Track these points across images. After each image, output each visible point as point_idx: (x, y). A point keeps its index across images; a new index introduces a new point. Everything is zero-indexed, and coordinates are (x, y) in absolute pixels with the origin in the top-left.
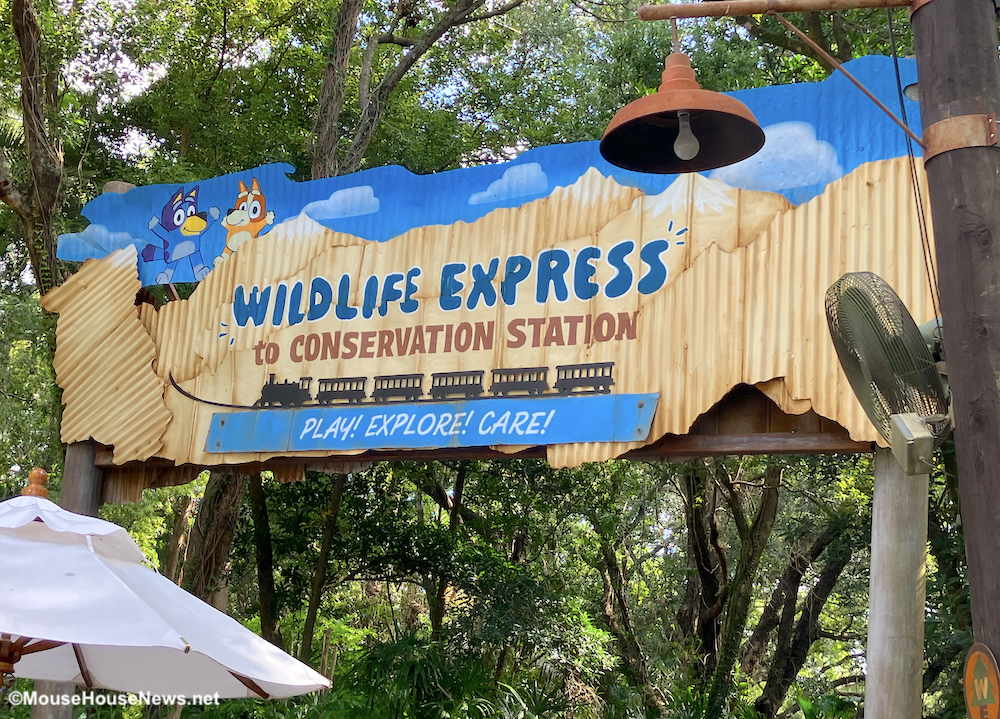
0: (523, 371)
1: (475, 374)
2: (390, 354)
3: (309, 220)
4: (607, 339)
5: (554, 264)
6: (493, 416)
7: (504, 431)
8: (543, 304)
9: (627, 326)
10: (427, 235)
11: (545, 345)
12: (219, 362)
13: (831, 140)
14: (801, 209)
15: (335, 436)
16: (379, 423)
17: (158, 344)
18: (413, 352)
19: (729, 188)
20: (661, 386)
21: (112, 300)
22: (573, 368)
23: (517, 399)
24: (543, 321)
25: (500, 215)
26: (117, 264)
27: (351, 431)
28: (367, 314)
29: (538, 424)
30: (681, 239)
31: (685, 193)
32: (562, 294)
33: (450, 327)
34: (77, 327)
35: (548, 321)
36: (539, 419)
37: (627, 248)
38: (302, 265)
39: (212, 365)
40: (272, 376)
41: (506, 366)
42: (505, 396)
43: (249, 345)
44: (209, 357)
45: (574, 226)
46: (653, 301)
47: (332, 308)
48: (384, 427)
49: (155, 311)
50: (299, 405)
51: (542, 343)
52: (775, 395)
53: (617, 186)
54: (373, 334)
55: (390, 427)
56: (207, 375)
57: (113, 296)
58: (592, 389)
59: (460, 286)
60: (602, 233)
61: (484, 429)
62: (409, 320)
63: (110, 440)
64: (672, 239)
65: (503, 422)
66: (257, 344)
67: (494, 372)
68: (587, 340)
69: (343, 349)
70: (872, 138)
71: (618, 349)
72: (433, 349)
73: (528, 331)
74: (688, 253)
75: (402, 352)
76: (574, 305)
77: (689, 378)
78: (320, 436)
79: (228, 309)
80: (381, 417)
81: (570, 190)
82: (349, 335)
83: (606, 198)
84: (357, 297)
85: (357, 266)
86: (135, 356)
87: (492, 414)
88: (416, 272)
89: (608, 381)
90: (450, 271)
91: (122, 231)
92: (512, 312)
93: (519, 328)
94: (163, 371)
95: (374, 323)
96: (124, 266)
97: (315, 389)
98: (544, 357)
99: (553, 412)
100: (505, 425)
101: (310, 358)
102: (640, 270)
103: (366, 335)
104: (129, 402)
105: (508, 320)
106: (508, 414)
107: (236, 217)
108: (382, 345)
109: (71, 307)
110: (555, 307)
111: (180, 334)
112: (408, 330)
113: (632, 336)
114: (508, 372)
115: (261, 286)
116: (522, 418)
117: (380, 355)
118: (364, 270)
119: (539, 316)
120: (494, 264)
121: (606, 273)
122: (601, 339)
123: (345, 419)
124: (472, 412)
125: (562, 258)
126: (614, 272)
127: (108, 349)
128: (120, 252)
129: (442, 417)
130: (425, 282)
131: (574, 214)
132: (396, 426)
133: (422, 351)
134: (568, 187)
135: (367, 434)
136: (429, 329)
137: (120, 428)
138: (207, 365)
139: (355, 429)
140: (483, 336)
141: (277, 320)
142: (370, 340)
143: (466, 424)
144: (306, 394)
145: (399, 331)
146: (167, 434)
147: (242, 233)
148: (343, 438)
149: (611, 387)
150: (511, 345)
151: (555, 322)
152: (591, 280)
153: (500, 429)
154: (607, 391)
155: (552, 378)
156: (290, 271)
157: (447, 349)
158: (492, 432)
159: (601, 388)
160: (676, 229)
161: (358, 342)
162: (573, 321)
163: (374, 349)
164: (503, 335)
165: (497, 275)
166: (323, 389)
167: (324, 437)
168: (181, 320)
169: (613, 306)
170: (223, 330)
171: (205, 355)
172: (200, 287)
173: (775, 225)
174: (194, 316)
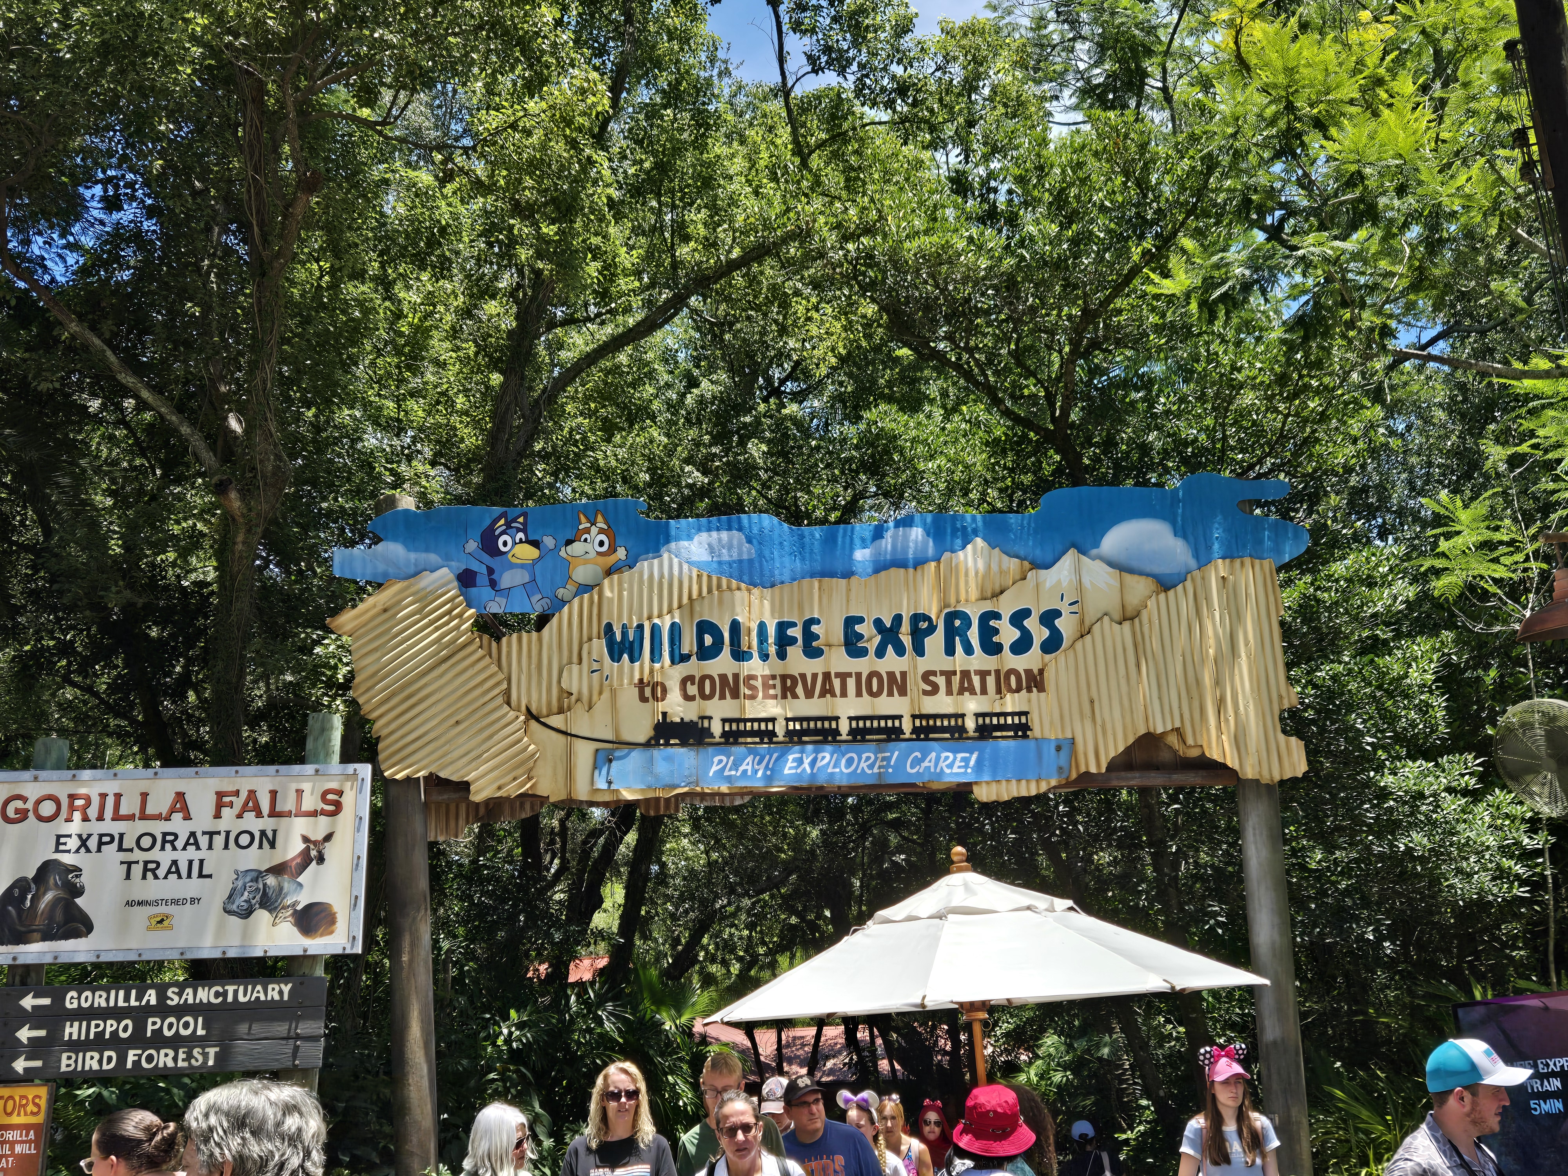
0: (942, 717)
1: (893, 717)
2: (795, 696)
3: (676, 560)
4: (1018, 690)
5: (957, 623)
6: (919, 756)
7: (932, 770)
8: (952, 658)
9: (1036, 681)
10: (824, 587)
11: (959, 693)
12: (594, 696)
13: (1185, 537)
15: (749, 774)
16: (800, 761)
17: (506, 669)
19: (1111, 570)
20: (1073, 734)
22: (990, 715)
23: (939, 742)
25: (897, 575)
26: (428, 587)
27: (767, 769)
28: (764, 657)
29: (963, 764)
30: (1074, 608)
31: (1072, 570)
32: (969, 650)
35: (959, 673)
36: (963, 759)
37: (1026, 613)
38: (675, 604)
39: (585, 701)
40: (664, 714)
41: (924, 711)
42: (927, 739)
43: (627, 682)
44: (580, 693)
46: (1055, 661)
47: (726, 650)
48: (806, 765)
49: (494, 644)
50: (701, 744)
51: (955, 693)
52: (1173, 742)
53: (1004, 558)
54: (774, 677)
55: (812, 765)
56: (579, 710)
58: (1010, 733)
59: (863, 637)
60: (1001, 599)
62: (815, 666)
63: (463, 777)
64: (1064, 608)
65: (930, 761)
66: (636, 681)
67: (914, 717)
68: (999, 691)
69: (744, 690)
73: (941, 681)
74: (1082, 622)
75: (809, 695)
76: (979, 660)
77: (1098, 727)
78: (733, 773)
79: (600, 646)
80: (799, 755)
81: (960, 557)
82: (747, 678)
83: (996, 569)
84: (749, 641)
85: (746, 611)
86: (481, 689)
88: (815, 621)
89: (1025, 727)
90: (851, 622)
91: (427, 550)
92: (924, 664)
93: (932, 678)
94: (520, 706)
95: (774, 666)
96: (441, 589)
97: (717, 729)
98: (960, 705)
99: (976, 753)
100: (932, 764)
101: (704, 697)
102: (1039, 634)
103: (766, 678)
104: (481, 736)
105: (921, 671)
106: (933, 754)
108: (785, 689)
110: (962, 661)
111: (534, 670)
112: (815, 676)
113: (1041, 688)
114: (928, 717)
115: (632, 623)
116: (947, 758)
117: (785, 697)
118: (753, 615)
119: (950, 668)
120: (898, 619)
121: (1008, 635)
122: (1010, 690)
123: (757, 758)
124: (896, 752)
125: (965, 618)
126: (1016, 634)
128: (430, 575)
130: (827, 631)
132: (818, 764)
133: (833, 695)
134: (957, 554)
135: (786, 772)
136: (837, 675)
137: (474, 763)
140: (897, 684)
141: (655, 656)
142: (771, 682)
143: (892, 763)
144: (708, 732)
145: (803, 675)
146: (535, 770)
148: (759, 776)
149: (1029, 733)
151: (966, 674)
152: (995, 639)
153: (928, 768)
154: (1025, 736)
155: (970, 724)
156: (661, 609)
157: (859, 694)
158: (919, 771)
159: (1020, 733)
160: (1067, 600)
161: (758, 684)
162: (983, 674)
163: (778, 691)
165: (903, 628)
166: (727, 728)
167: (738, 775)
169: (1019, 663)
170: (595, 666)
171: (574, 690)
172: (555, 620)
173: (1152, 604)
174: (550, 649)
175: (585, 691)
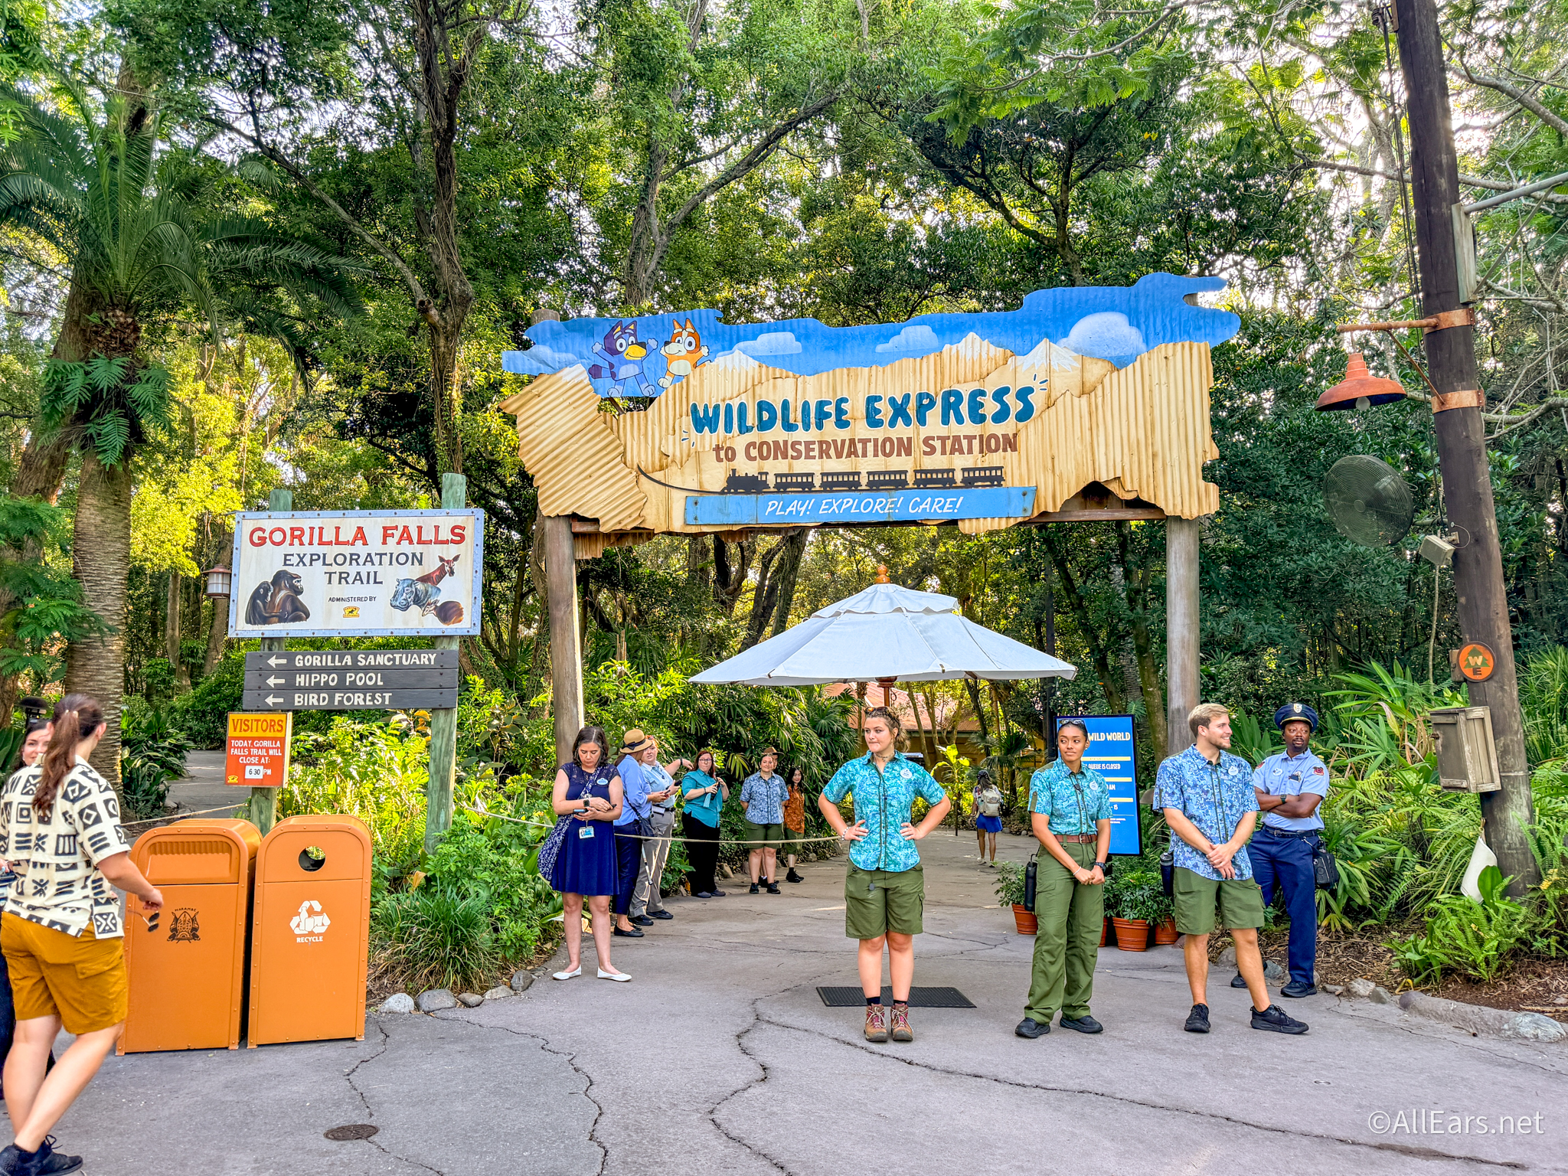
0: (937, 471)
1: (900, 472)
2: (829, 457)
3: (744, 356)
4: (996, 450)
5: (952, 399)
7: (927, 510)
8: (947, 426)
9: (1011, 443)
10: (850, 374)
11: (951, 454)
12: (684, 459)
13: (1138, 326)
14: (1123, 372)
15: (795, 513)
16: (830, 504)
17: (623, 443)
18: (848, 456)
19: (1074, 353)
20: (1037, 483)
21: (571, 408)
22: (974, 470)
23: (934, 490)
24: (948, 438)
25: (907, 363)
26: (568, 378)
27: (807, 510)
28: (807, 427)
29: (951, 506)
30: (1044, 386)
31: (1045, 355)
32: (960, 420)
33: (876, 440)
34: (539, 426)
35: (951, 438)
36: (953, 503)
37: (1006, 390)
38: (744, 389)
39: (678, 460)
40: (734, 471)
41: (924, 468)
42: (925, 488)
43: (707, 448)
44: (674, 455)
45: (963, 374)
46: (1027, 426)
47: (779, 422)
48: (835, 507)
49: (615, 421)
50: (759, 492)
51: (948, 453)
52: (1113, 487)
53: (992, 348)
54: (813, 443)
55: (839, 507)
56: (674, 468)
57: (571, 404)
58: (989, 484)
59: (880, 411)
60: (986, 380)
61: (912, 509)
62: (843, 434)
63: (594, 514)
64: (1036, 385)
65: (926, 504)
66: (714, 446)
67: (916, 472)
68: (981, 451)
69: (790, 452)
70: (1164, 326)
71: (1004, 458)
72: (865, 455)
73: (937, 444)
74: (1049, 396)
75: (839, 456)
76: (969, 428)
77: (1057, 478)
78: (783, 512)
79: (687, 422)
80: (830, 500)
81: (957, 347)
82: (794, 444)
83: (984, 356)
84: (796, 416)
85: (793, 393)
87: (918, 499)
88: (844, 400)
89: (1000, 479)
90: (872, 400)
91: (566, 351)
92: (925, 431)
93: (931, 442)
94: (632, 465)
95: (813, 434)
96: (575, 381)
97: (771, 481)
98: (951, 462)
99: (961, 498)
100: (928, 506)
101: (762, 458)
102: (1016, 406)
103: (808, 444)
104: (603, 487)
105: (922, 437)
106: (929, 499)
107: (673, 348)
108: (821, 451)
109: (526, 411)
110: (954, 429)
111: (642, 436)
112: (843, 442)
113: (1014, 449)
114: (926, 472)
115: (711, 403)
116: (939, 501)
117: (821, 457)
118: (799, 396)
119: (945, 434)
120: (907, 397)
121: (991, 407)
122: (990, 451)
123: (800, 502)
124: (902, 498)
125: (959, 396)
126: (997, 407)
128: (568, 369)
129: (878, 500)
130: (853, 408)
131: (962, 364)
132: (844, 507)
133: (857, 456)
134: (955, 345)
135: (820, 514)
136: (860, 441)
137: (601, 506)
138: (673, 461)
139: (809, 509)
140: (905, 447)
141: (728, 428)
142: (812, 447)
143: (898, 506)
144: (765, 484)
145: (835, 442)
146: (644, 510)
147: (682, 361)
148: (802, 514)
149: (1002, 483)
150: (925, 453)
151: (957, 439)
152: (981, 411)
153: (925, 508)
154: (1000, 485)
155: (959, 477)
156: (734, 394)
157: (876, 455)
158: (919, 512)
159: (996, 483)
160: (1039, 379)
161: (802, 448)
162: (970, 438)
163: (816, 453)
164: (918, 447)
165: (910, 405)
166: (779, 480)
167: (785, 515)
168: (642, 427)
169: (999, 429)
170: (685, 436)
171: (670, 454)
172: (656, 402)
173: (1107, 380)
174: (653, 423)
175: (678, 453)
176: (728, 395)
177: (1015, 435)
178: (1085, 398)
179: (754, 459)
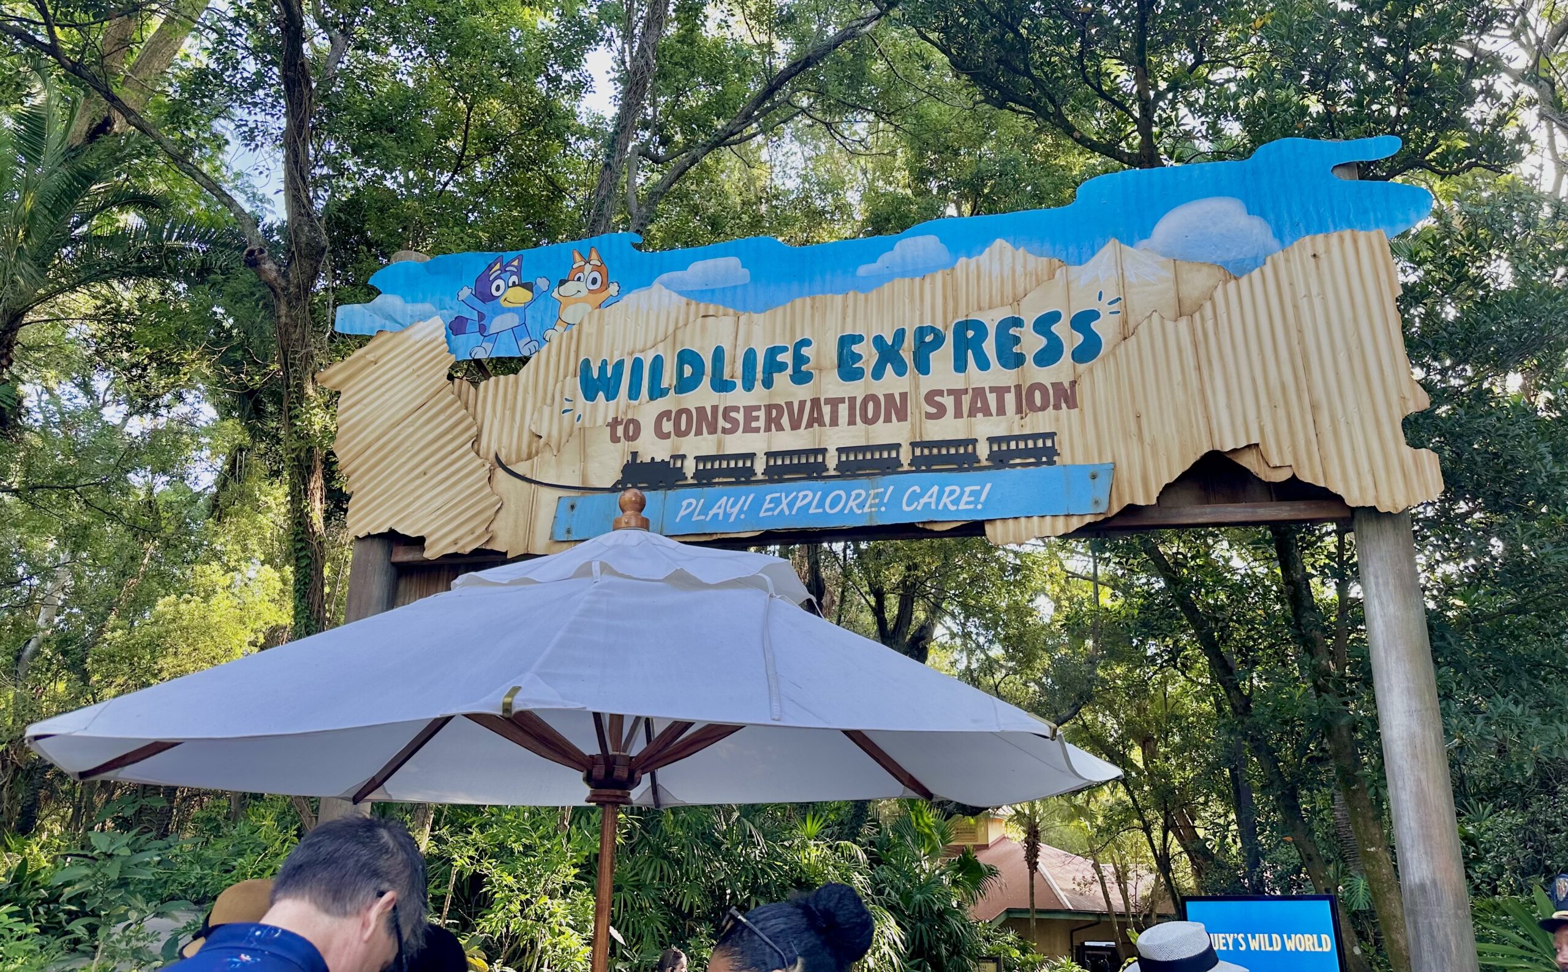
0: (948, 444)
1: (890, 447)
2: (780, 428)
3: (666, 292)
4: (1043, 408)
5: (970, 334)
6: (919, 491)
7: (933, 507)
8: (962, 374)
9: (1066, 396)
10: (817, 304)
11: (970, 415)
12: (564, 440)
13: (1263, 215)
14: (1244, 281)
15: (721, 518)
16: (777, 502)
17: (479, 421)
18: (810, 425)
19: (1163, 259)
20: (1114, 457)
21: (415, 376)
22: (1008, 439)
23: (944, 474)
24: (966, 391)
25: (902, 285)
27: (741, 511)
28: (749, 386)
29: (972, 499)
30: (1115, 307)
31: (1113, 264)
32: (984, 365)
33: (852, 400)
34: (366, 406)
35: (970, 391)
36: (972, 493)
37: (1055, 317)
38: (661, 336)
39: (553, 444)
40: (635, 454)
41: (926, 438)
42: (929, 470)
43: (600, 421)
44: (549, 436)
45: (987, 297)
46: (1091, 370)
47: (706, 380)
48: (784, 505)
49: (472, 389)
50: (671, 486)
51: (965, 414)
52: (1249, 461)
53: (1031, 258)
55: (791, 505)
56: (547, 455)
57: (414, 371)
58: (1032, 460)
59: (860, 357)
60: (1023, 303)
61: (908, 505)
62: (803, 393)
63: (419, 531)
64: (1103, 308)
65: (931, 497)
66: (610, 420)
67: (914, 445)
68: (1019, 410)
69: (721, 423)
70: (1305, 214)
71: (1057, 419)
72: (834, 422)
73: (948, 402)
74: (1125, 322)
75: (795, 426)
76: (999, 375)
77: (1148, 448)
78: (702, 517)
79: (573, 385)
80: (778, 495)
81: (978, 261)
82: (727, 410)
84: (733, 369)
85: (732, 338)
86: (449, 436)
87: (917, 489)
88: (806, 343)
90: (847, 341)
91: (423, 301)
92: (927, 383)
93: (937, 399)
94: (488, 453)
95: (759, 395)
96: (428, 339)
97: (690, 468)
98: (970, 427)
99: (989, 486)
100: (933, 500)
101: (679, 433)
102: (1072, 339)
103: (749, 410)
104: (443, 487)
105: (924, 391)
106: (936, 489)
107: (570, 288)
108: (769, 420)
109: (356, 384)
110: (975, 376)
111: (508, 413)
112: (802, 404)
113: (1072, 403)
114: (930, 445)
115: (612, 358)
116: (952, 492)
118: (740, 342)
119: (960, 386)
120: (900, 334)
121: (1032, 343)
122: (1033, 408)
123: (732, 500)
124: (892, 488)
125: (980, 328)
126: (1042, 342)
127: (411, 429)
128: (422, 324)
129: (854, 493)
130: (818, 353)
131: (984, 283)
132: (798, 504)
133: (822, 424)
134: (974, 259)
135: (762, 514)
136: (828, 401)
137: (433, 516)
138: (547, 444)
139: (745, 508)
141: (634, 393)
142: (754, 414)
143: (885, 501)
144: (680, 473)
146: (495, 522)
147: (580, 305)
148: (732, 519)
149: (1056, 458)
150: (929, 416)
151: (979, 392)
152: (1016, 349)
153: (927, 505)
154: (1051, 462)
155: (983, 451)
156: (645, 344)
157: (852, 422)
158: (919, 508)
159: (1044, 459)
160: (1106, 299)
162: (1000, 392)
163: (761, 424)
164: (918, 407)
165: (906, 345)
166: (701, 467)
167: (708, 519)
168: (510, 397)
169: (1046, 376)
170: (567, 406)
171: (544, 434)
172: (532, 361)
173: (1219, 295)
174: (526, 391)
176: (639, 346)
177: (1073, 384)
178: (1183, 323)
179: (667, 436)
